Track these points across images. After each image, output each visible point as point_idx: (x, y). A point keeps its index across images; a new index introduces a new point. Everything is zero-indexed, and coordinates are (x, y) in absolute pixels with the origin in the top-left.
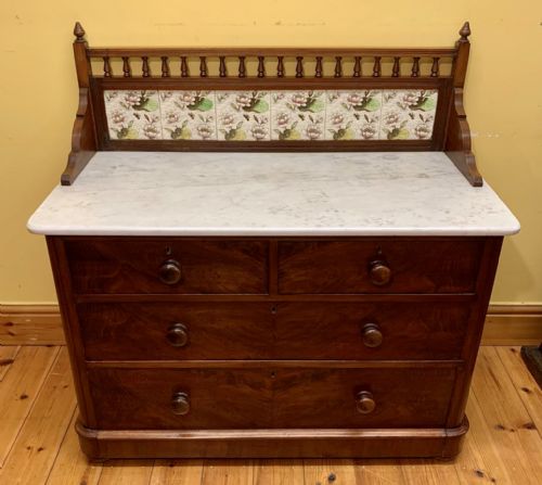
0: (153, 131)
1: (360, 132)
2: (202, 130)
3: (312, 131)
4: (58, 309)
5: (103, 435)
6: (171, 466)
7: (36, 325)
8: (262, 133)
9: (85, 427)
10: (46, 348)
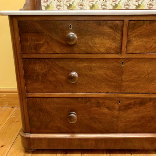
0: (60, 6)
1: (147, 5)
2: (80, 5)
3: (127, 5)
4: (17, 90)
5: (33, 136)
6: (66, 154)
7: (8, 97)
8: (105, 6)
9: (24, 132)
10: (11, 108)
